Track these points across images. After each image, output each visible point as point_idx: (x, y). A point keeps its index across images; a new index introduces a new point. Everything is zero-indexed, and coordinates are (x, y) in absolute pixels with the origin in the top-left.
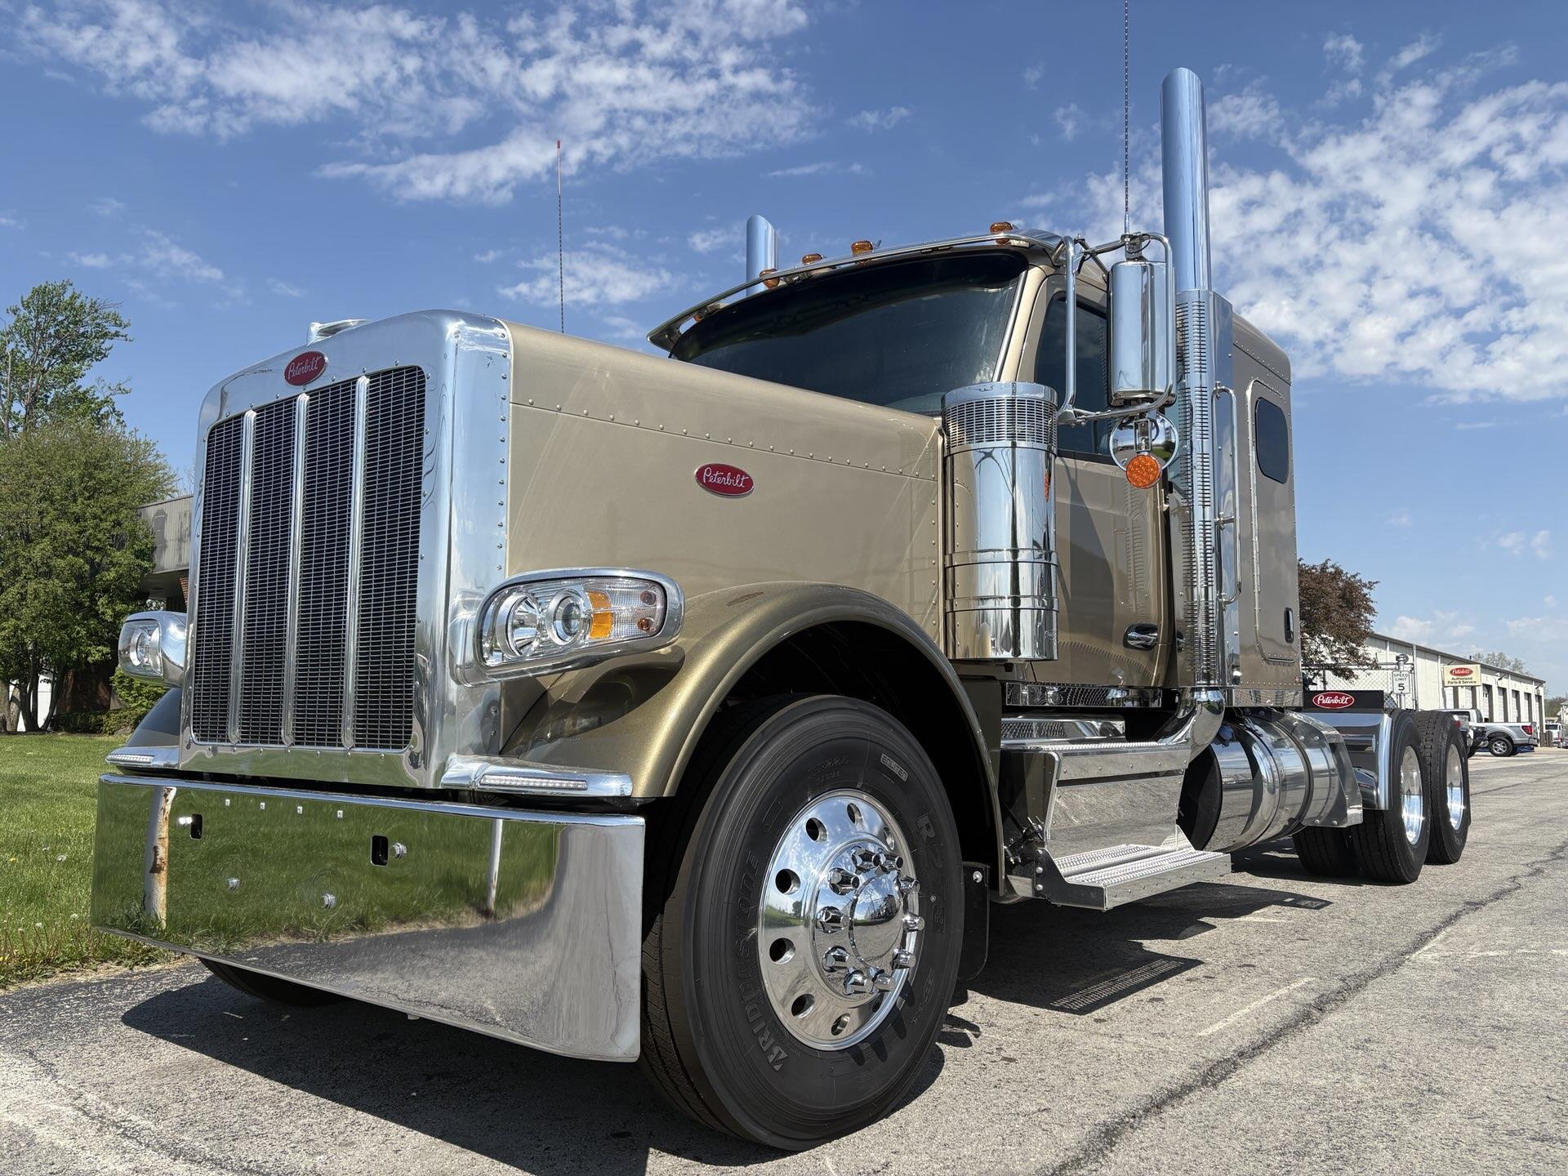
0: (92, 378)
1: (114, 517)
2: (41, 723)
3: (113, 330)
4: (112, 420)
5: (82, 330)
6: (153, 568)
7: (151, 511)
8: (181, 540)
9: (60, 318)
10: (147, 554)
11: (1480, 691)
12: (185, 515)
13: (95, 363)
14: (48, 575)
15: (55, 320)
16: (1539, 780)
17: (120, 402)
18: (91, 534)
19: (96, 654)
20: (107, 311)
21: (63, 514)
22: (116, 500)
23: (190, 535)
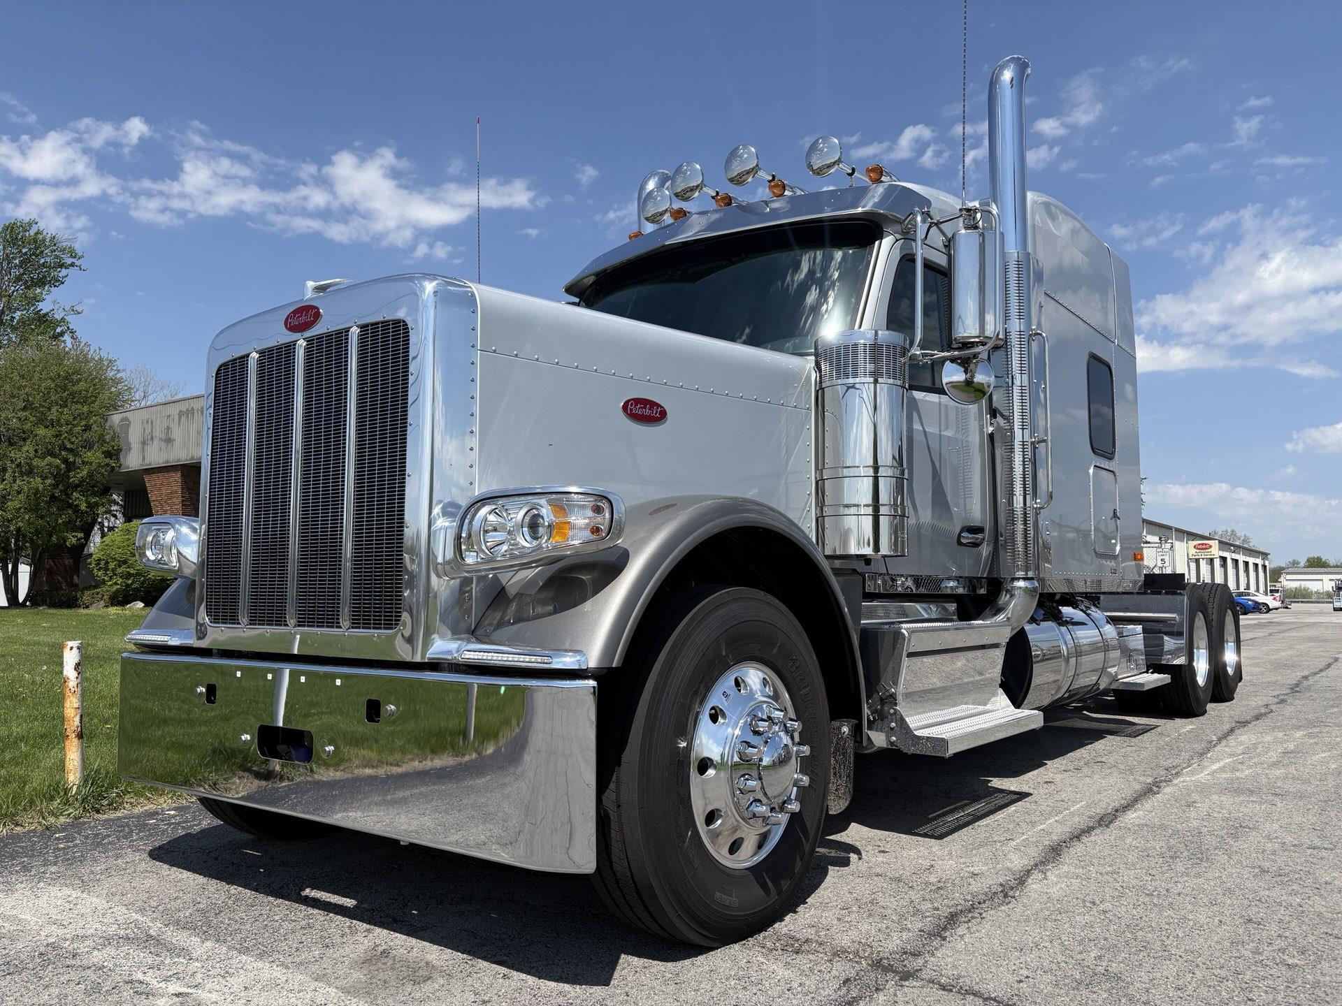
0: (51, 302)
1: (84, 423)
2: (21, 597)
3: (69, 261)
4: (67, 337)
5: (42, 261)
6: (120, 467)
7: (116, 418)
8: (144, 443)
9: (24, 251)
10: (114, 454)
11: (1217, 563)
12: (147, 422)
13: (53, 289)
14: (30, 472)
15: (20, 251)
16: (1270, 635)
17: (73, 321)
18: (66, 438)
19: (72, 539)
20: (64, 244)
21: (41, 421)
22: (85, 409)
23: (152, 439)
